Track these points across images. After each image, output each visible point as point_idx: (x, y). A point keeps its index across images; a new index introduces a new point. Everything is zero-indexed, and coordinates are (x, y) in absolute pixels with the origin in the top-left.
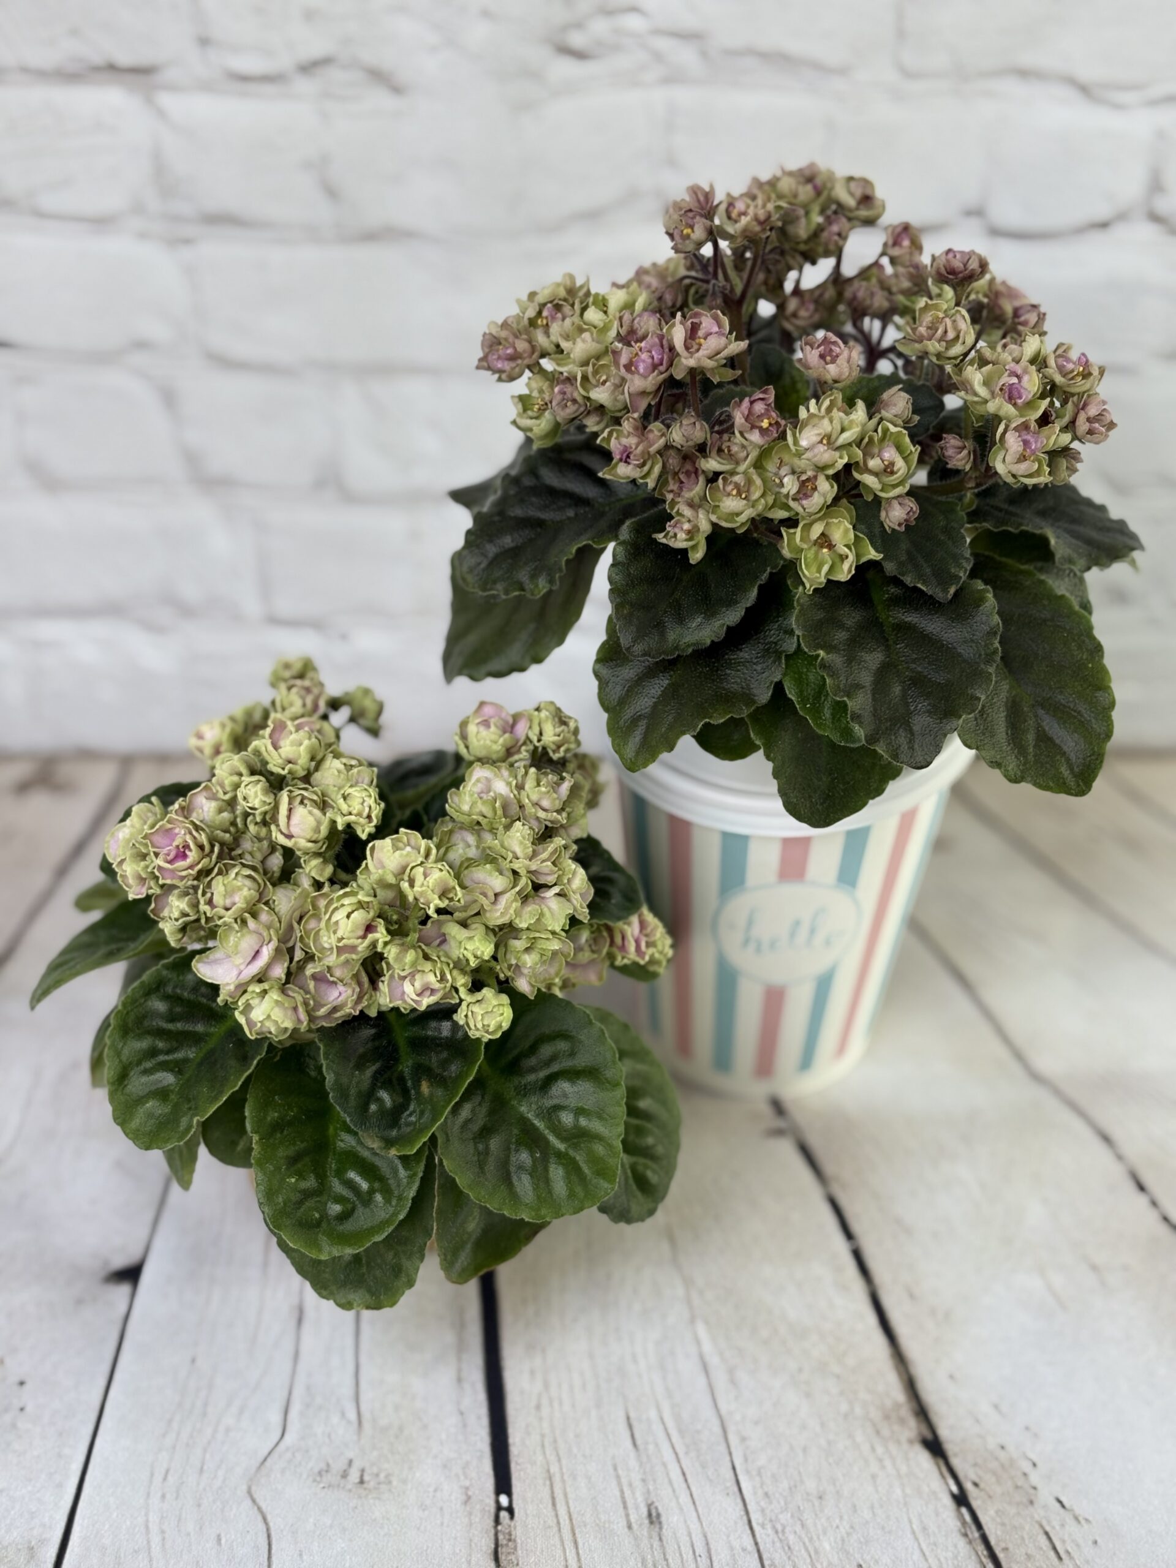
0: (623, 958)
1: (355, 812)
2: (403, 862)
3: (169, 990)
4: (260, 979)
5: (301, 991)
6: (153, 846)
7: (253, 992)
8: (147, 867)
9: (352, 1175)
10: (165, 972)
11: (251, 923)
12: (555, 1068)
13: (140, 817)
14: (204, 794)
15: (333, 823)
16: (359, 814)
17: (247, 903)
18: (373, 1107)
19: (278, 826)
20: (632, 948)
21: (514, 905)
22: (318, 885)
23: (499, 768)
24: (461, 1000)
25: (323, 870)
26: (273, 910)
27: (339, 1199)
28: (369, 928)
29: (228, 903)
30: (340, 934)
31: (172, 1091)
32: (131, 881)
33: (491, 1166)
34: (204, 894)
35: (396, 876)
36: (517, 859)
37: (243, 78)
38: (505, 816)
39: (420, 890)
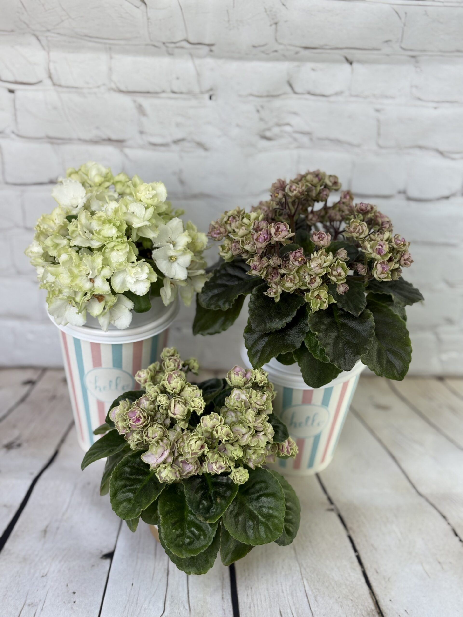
0: (282, 454)
1: (196, 406)
2: (214, 424)
3: (131, 464)
4: (164, 463)
5: (178, 467)
6: (129, 417)
7: (162, 467)
8: (126, 424)
9: (193, 529)
10: (129, 458)
11: (161, 443)
12: (261, 493)
13: (123, 406)
14: (144, 398)
15: (189, 410)
16: (198, 407)
17: (160, 436)
18: (201, 506)
19: (170, 410)
20: (285, 450)
21: (250, 438)
22: (183, 430)
23: (242, 390)
24: (232, 471)
25: (185, 425)
26: (168, 438)
27: (189, 537)
28: (202, 447)
29: (153, 437)
30: (192, 448)
31: (132, 499)
32: (120, 428)
33: (240, 526)
34: (145, 433)
35: (211, 429)
36: (250, 422)
37: (154, 145)
38: (245, 407)
39: (220, 434)
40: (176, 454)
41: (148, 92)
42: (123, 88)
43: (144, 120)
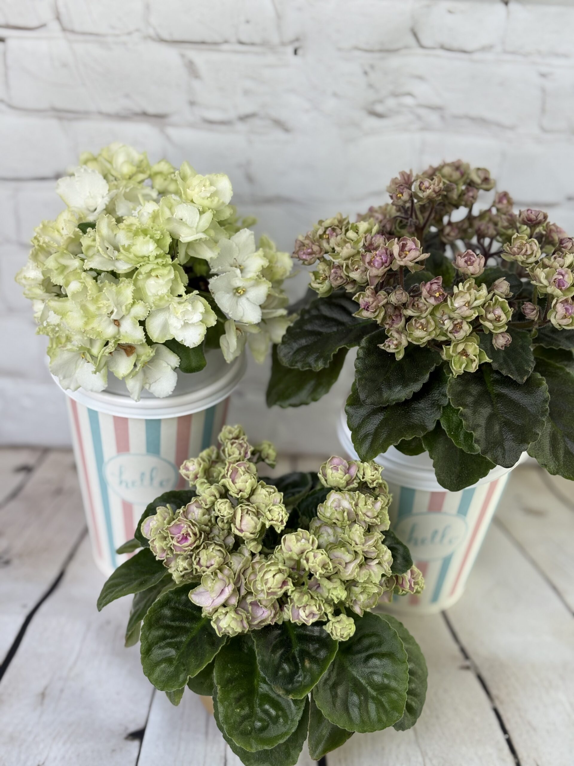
0: (403, 590)
1: (275, 519)
2: (302, 548)
3: (172, 604)
4: (224, 606)
5: (245, 612)
6: (171, 534)
7: (222, 612)
8: (167, 544)
9: (267, 707)
10: (171, 595)
11: (220, 575)
12: (371, 652)
13: (161, 516)
14: (195, 504)
15: (263, 525)
16: (277, 520)
17: (219, 565)
18: (280, 673)
19: (235, 524)
20: (407, 586)
21: (357, 570)
22: (253, 555)
23: (344, 493)
24: (328, 621)
25: (257, 548)
26: (230, 567)
27: (260, 720)
28: (284, 583)
29: (208, 564)
30: (269, 585)
31: (174, 659)
32: (158, 551)
33: (339, 703)
34: (195, 559)
35: (298, 555)
36: (357, 544)
37: (211, 122)
38: (349, 520)
39: (312, 565)
40: (243, 592)
41: (203, 43)
42: (166, 36)
43: (196, 84)
